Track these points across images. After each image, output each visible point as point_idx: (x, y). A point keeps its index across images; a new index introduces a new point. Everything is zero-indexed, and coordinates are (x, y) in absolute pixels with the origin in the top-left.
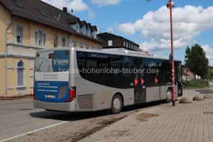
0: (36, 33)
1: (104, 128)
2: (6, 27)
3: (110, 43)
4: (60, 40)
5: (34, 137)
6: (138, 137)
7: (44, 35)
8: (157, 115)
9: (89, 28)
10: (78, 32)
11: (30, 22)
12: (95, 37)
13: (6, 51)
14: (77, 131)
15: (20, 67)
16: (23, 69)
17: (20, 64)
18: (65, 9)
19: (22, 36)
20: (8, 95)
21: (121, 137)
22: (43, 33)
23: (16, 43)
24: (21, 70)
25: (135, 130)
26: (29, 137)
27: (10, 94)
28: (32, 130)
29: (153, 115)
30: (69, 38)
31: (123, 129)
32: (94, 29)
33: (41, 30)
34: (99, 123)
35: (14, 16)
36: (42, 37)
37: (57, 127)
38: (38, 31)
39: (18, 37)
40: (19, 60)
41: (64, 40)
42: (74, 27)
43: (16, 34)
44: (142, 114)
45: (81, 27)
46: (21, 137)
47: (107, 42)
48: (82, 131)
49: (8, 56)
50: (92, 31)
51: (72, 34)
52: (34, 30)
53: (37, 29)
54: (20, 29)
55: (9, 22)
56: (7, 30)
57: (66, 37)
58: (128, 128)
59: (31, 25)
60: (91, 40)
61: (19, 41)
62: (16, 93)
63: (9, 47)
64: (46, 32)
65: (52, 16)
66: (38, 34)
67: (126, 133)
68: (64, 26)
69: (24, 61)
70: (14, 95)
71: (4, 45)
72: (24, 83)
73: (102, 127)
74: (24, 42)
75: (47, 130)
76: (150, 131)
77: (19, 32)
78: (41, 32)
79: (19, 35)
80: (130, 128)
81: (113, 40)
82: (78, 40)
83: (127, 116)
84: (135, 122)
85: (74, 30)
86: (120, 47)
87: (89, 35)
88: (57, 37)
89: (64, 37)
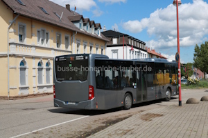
0: (38, 32)
1: (108, 128)
2: (8, 26)
3: (115, 41)
4: (63, 39)
5: (40, 135)
6: (141, 136)
7: (47, 34)
8: (162, 115)
9: (93, 26)
10: (81, 30)
11: (32, 20)
13: (9, 50)
14: (81, 130)
15: (22, 66)
16: (25, 69)
17: (23, 63)
18: (68, 6)
19: (24, 35)
20: (11, 95)
21: (125, 136)
22: (46, 31)
23: (18, 42)
24: (23, 69)
26: (35, 135)
27: (13, 94)
28: (37, 128)
29: (158, 115)
30: (72, 36)
31: (127, 129)
32: (97, 27)
33: (43, 29)
34: (103, 123)
35: (16, 14)
36: (44, 36)
37: (61, 126)
38: (40, 30)
39: (21, 36)
40: (21, 59)
41: (67, 39)
42: (77, 25)
43: (19, 33)
44: (147, 114)
45: (85, 25)
46: (27, 135)
47: (112, 40)
48: (87, 130)
49: (10, 55)
50: (96, 29)
51: (75, 32)
52: (37, 28)
53: (40, 28)
54: (22, 28)
55: (11, 21)
56: (9, 28)
57: (69, 35)
58: (131, 127)
59: (33, 24)
60: (95, 38)
61: (21, 40)
62: (19, 93)
63: (12, 46)
64: (49, 30)
65: (55, 13)
66: (41, 33)
67: (130, 132)
68: (67, 24)
69: (26, 60)
70: (17, 95)
71: (7, 44)
72: (27, 82)
73: (106, 127)
74: (27, 41)
75: (52, 128)
76: (154, 130)
77: (21, 31)
79: (21, 34)
80: (133, 127)
81: (118, 38)
82: (82, 38)
83: (131, 116)
84: (140, 121)
85: (77, 28)
86: (125, 45)
87: (93, 33)
88: (60, 35)
89: (67, 35)
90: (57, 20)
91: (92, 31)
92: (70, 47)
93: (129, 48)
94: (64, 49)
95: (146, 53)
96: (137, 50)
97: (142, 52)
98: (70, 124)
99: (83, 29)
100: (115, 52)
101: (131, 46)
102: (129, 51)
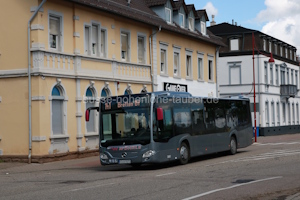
0: (87, 28)
3: (235, 45)
4: (133, 41)
7: (103, 31)
9: (191, 14)
10: (169, 23)
12: (204, 33)
13: (30, 65)
15: (56, 97)
16: (62, 101)
17: (58, 89)
19: (60, 35)
20: (34, 154)
22: (101, 27)
24: (58, 102)
30: (151, 36)
32: (202, 15)
33: (95, 22)
38: (90, 24)
39: (53, 37)
41: (141, 41)
43: (49, 31)
45: (175, 12)
47: (228, 44)
49: (33, 75)
50: (197, 21)
51: (157, 28)
52: (84, 21)
53: (89, 20)
54: (56, 21)
55: (35, 8)
56: (31, 22)
57: (145, 34)
59: (78, 14)
60: (196, 39)
61: (54, 45)
62: (48, 149)
63: (35, 56)
66: (92, 29)
69: (64, 84)
70: (46, 153)
71: (26, 53)
72: (65, 129)
74: (65, 46)
77: (54, 26)
78: (96, 26)
79: (55, 33)
81: (241, 39)
82: (170, 40)
85: (161, 20)
86: (256, 53)
87: (192, 30)
88: (128, 34)
89: (141, 34)
90: (122, 5)
93: (265, 58)
96: (280, 62)
97: (289, 65)
99: (171, 21)
100: (235, 65)
101: (266, 54)
102: (263, 65)
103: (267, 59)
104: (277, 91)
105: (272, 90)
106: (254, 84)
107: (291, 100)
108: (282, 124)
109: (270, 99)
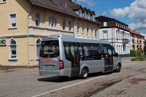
0: (49, 18)
1: (106, 89)
2: (28, 14)
3: (105, 24)
4: (67, 23)
5: (56, 94)
6: (132, 95)
7: (55, 19)
9: (89, 13)
10: (81, 16)
11: (45, 10)
12: (94, 20)
13: (28, 32)
14: (86, 91)
15: (38, 44)
19: (39, 21)
20: (30, 65)
21: (120, 95)
22: (55, 18)
23: (35, 26)
25: (130, 91)
26: (52, 94)
27: (32, 64)
28: (53, 89)
29: (143, 80)
30: (73, 20)
31: (120, 90)
32: (92, 13)
34: (101, 85)
35: (34, 5)
36: (53, 21)
37: (70, 88)
38: (50, 17)
39: (37, 22)
40: (37, 39)
41: (70, 23)
42: (77, 13)
43: (35, 19)
44: (134, 79)
45: (83, 12)
46: (46, 94)
47: (103, 23)
48: (90, 91)
49: (29, 36)
50: (91, 15)
51: (76, 18)
52: (48, 16)
53: (50, 15)
54: (38, 16)
55: (30, 11)
56: (29, 16)
57: (71, 20)
58: (124, 89)
59: (46, 12)
60: (91, 22)
61: (37, 24)
62: (36, 63)
63: (31, 29)
65: (61, 4)
66: (51, 19)
67: (123, 93)
68: (70, 12)
69: (41, 39)
70: (34, 65)
71: (27, 28)
73: (104, 88)
74: (41, 25)
75: (64, 89)
76: (141, 91)
78: (53, 17)
79: (37, 20)
80: (125, 89)
81: (107, 22)
82: (81, 22)
83: (121, 80)
84: (129, 84)
85: (77, 15)
86: (113, 27)
87: (89, 19)
88: (65, 20)
89: (70, 20)
90: (63, 9)
91: (88, 17)
92: (72, 29)
94: (68, 31)
95: (128, 33)
96: (122, 31)
97: (125, 32)
98: (76, 86)
99: (81, 15)
100: (105, 32)
101: (117, 27)
102: (116, 32)
103: (117, 29)
104: (121, 41)
105: (119, 41)
106: (112, 39)
107: (126, 45)
108: (123, 54)
109: (118, 44)
